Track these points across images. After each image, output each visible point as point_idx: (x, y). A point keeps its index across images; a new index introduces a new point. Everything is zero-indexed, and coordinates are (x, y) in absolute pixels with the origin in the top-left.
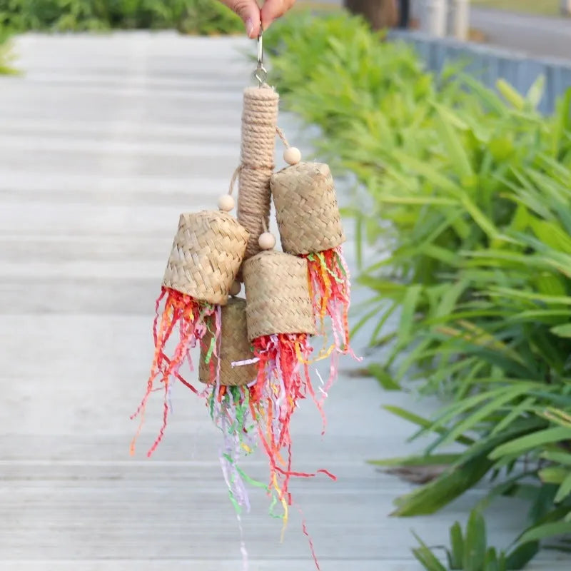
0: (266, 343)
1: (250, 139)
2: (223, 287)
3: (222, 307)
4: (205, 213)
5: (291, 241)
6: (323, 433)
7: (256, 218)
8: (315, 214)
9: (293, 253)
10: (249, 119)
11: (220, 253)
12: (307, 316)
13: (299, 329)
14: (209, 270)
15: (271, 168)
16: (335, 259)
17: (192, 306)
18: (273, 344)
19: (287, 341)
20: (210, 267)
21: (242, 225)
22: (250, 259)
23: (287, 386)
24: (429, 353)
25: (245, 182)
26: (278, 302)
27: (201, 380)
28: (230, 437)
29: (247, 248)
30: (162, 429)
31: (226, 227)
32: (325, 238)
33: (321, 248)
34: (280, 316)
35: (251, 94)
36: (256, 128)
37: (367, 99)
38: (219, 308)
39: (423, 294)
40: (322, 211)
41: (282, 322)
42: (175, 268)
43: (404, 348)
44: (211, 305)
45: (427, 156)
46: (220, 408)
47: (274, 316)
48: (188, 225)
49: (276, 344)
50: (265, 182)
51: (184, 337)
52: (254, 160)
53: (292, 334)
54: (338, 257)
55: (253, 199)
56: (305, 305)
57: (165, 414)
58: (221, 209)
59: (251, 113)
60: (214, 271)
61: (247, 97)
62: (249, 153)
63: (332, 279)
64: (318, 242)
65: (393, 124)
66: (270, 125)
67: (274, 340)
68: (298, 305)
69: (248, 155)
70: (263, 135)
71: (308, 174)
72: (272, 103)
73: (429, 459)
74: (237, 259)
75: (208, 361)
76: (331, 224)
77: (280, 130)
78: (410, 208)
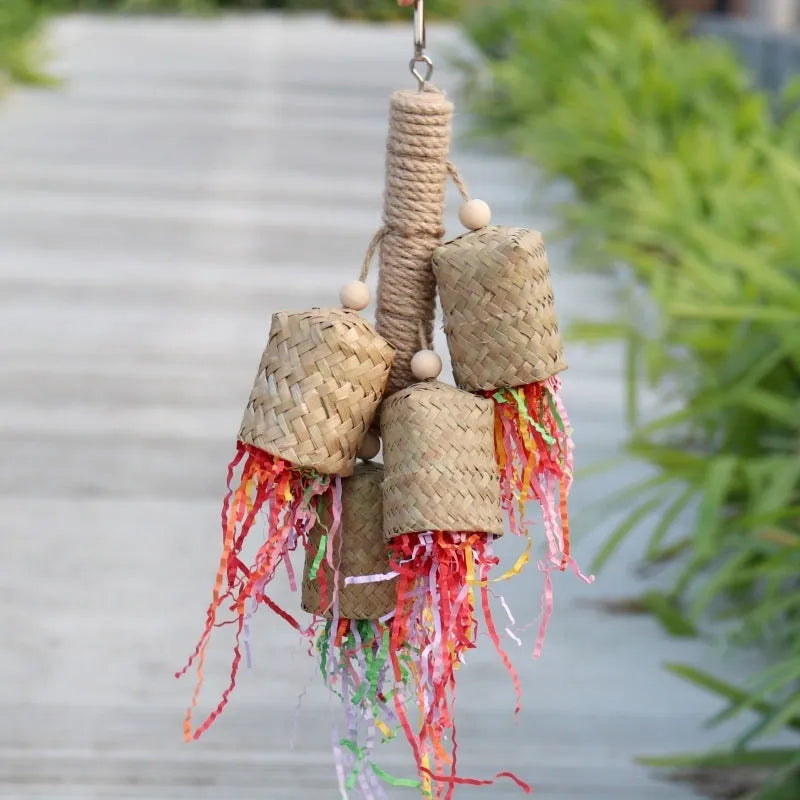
0: (411, 547)
1: (400, 183)
2: (344, 444)
3: (344, 480)
4: (315, 313)
5: (465, 366)
6: (518, 710)
7: (407, 323)
8: (508, 318)
9: (469, 387)
10: (398, 147)
11: (340, 386)
12: (487, 501)
13: (470, 523)
14: (320, 414)
15: (438, 235)
16: (545, 402)
17: (290, 477)
18: (423, 550)
19: (449, 546)
20: (322, 409)
21: (382, 334)
22: (393, 397)
23: (446, 624)
24: (745, 575)
25: (391, 260)
26: (435, 475)
27: (305, 607)
28: (356, 710)
29: (390, 376)
30: (227, 693)
31: (352, 337)
32: (526, 363)
33: (519, 381)
34: (437, 499)
35: (403, 103)
36: (410, 163)
37: (652, 138)
38: (339, 482)
39: (738, 473)
40: (521, 314)
41: (441, 512)
42: (260, 408)
43: (703, 566)
44: (324, 476)
45: (752, 236)
46: (338, 658)
47: (426, 499)
48: (286, 334)
49: (429, 549)
50: (425, 260)
51: (275, 532)
52: (407, 221)
53: (460, 533)
54: (550, 397)
55: (404, 289)
56: (485, 482)
57: (235, 666)
58: (346, 307)
59: (401, 136)
60: (328, 417)
61: (396, 108)
62: (398, 207)
63: (537, 436)
64: (513, 369)
65: (696, 179)
66: (435, 158)
67: (426, 542)
68: (473, 481)
69: (396, 211)
70: (423, 177)
71: (498, 248)
72: (439, 119)
73: (742, 756)
74: (372, 395)
75: (313, 575)
76: (536, 338)
77: (454, 168)
78: (721, 325)
